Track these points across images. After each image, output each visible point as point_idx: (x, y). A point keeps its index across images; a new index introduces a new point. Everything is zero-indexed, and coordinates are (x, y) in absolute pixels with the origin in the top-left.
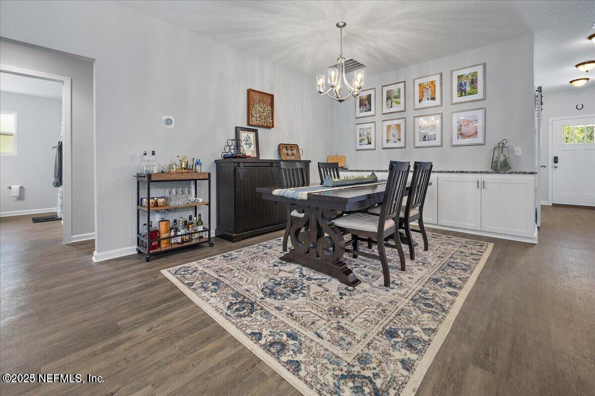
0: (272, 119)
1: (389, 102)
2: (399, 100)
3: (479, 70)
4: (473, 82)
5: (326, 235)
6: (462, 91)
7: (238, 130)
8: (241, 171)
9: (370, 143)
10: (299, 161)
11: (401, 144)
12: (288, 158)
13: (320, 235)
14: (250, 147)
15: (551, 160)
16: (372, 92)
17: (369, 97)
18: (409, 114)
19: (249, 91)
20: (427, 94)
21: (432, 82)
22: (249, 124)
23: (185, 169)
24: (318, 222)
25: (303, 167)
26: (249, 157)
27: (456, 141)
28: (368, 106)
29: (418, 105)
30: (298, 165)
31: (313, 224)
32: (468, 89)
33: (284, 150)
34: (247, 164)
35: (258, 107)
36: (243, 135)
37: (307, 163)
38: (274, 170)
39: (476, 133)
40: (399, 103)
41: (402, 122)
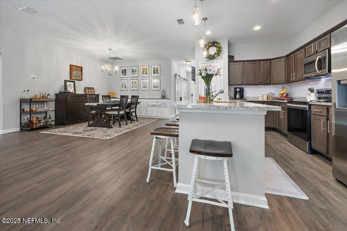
0: (82, 77)
1: (133, 73)
2: (136, 73)
3: (159, 67)
4: (157, 70)
5: (103, 116)
6: (154, 73)
7: (65, 81)
8: (69, 98)
9: (126, 88)
10: (95, 95)
11: (137, 89)
12: (89, 93)
13: (101, 116)
14: (71, 88)
15: (191, 95)
16: (126, 68)
17: (125, 70)
18: (139, 78)
19: (71, 65)
20: (145, 72)
21: (146, 68)
22: (71, 79)
23: (42, 97)
24: (100, 113)
25: (96, 97)
26: (72, 93)
27: (153, 89)
28: (125, 73)
29: (142, 75)
30: (94, 96)
31: (99, 114)
32: (156, 72)
33: (87, 90)
34: (72, 96)
35: (75, 72)
36: (68, 83)
37: (98, 95)
38: (83, 98)
39: (158, 86)
40: (136, 74)
41: (137, 81)
